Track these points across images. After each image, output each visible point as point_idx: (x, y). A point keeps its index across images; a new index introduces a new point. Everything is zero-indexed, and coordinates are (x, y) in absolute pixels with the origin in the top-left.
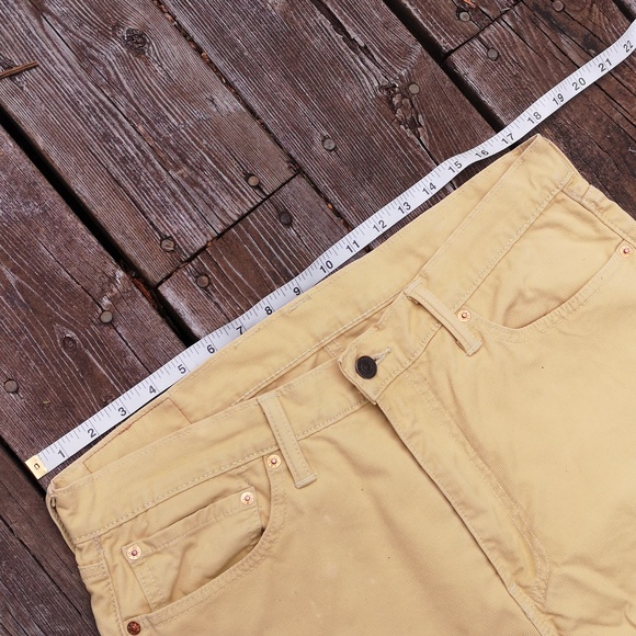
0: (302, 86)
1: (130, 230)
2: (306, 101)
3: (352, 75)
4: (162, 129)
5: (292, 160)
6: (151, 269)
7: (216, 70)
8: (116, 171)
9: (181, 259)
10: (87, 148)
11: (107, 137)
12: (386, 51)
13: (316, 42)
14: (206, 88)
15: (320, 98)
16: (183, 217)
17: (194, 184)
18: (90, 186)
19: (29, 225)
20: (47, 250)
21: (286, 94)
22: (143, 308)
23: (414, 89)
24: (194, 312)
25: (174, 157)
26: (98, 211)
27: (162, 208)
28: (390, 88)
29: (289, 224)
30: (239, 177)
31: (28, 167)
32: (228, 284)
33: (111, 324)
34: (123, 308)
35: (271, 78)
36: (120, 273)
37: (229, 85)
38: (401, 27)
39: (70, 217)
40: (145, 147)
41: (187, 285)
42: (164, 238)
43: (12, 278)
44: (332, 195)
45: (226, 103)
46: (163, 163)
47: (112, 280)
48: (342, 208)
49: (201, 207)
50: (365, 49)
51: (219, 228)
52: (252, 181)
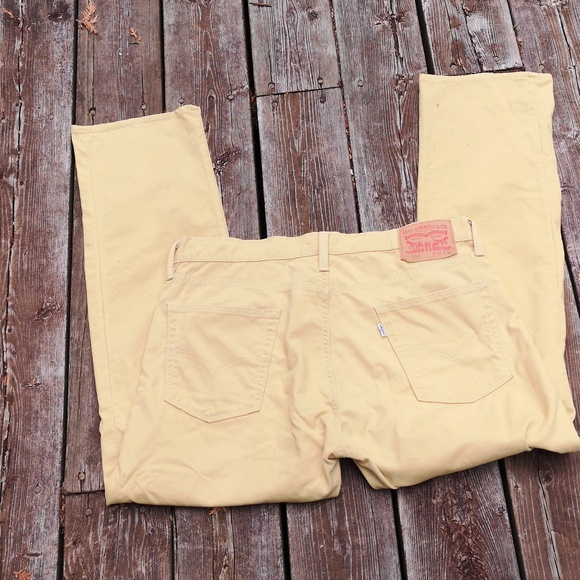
0: (366, 59)
1: (262, 74)
2: (363, 65)
3: (389, 65)
4: (300, 48)
5: (341, 82)
6: (258, 90)
7: (336, 40)
8: (272, 53)
9: (272, 92)
10: (267, 40)
11: (277, 41)
12: (410, 64)
13: (383, 48)
14: (327, 42)
15: (369, 67)
16: (285, 79)
17: (298, 72)
18: (259, 53)
19: (228, 54)
20: (227, 65)
21: (357, 59)
22: (246, 102)
23: (411, 82)
24: (263, 112)
25: (297, 59)
26: (255, 62)
27: (279, 73)
28: (401, 77)
29: (322, 102)
30: (316, 77)
31: (242, 36)
32: (283, 109)
33: (231, 100)
34: (239, 97)
35: (355, 51)
36: (247, 86)
37: (337, 46)
38: (423, 58)
39: (244, 60)
40: (289, 50)
41: (268, 102)
42: (272, 83)
43: (208, 67)
44: (348, 101)
45: (331, 50)
46: (291, 58)
47: (243, 87)
48: (348, 107)
49: (294, 79)
50: (402, 59)
51: (295, 90)
52: (320, 81)
